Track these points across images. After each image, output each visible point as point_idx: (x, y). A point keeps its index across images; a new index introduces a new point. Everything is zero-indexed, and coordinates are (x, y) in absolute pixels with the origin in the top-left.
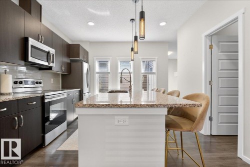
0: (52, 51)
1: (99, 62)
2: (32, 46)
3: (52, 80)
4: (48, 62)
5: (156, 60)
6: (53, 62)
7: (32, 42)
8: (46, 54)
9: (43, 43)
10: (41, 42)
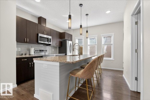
0: (50, 37)
1: (78, 39)
2: (40, 37)
3: (53, 49)
4: (48, 42)
5: (113, 35)
6: (50, 42)
7: (40, 35)
8: (47, 39)
9: (46, 35)
10: (45, 34)
